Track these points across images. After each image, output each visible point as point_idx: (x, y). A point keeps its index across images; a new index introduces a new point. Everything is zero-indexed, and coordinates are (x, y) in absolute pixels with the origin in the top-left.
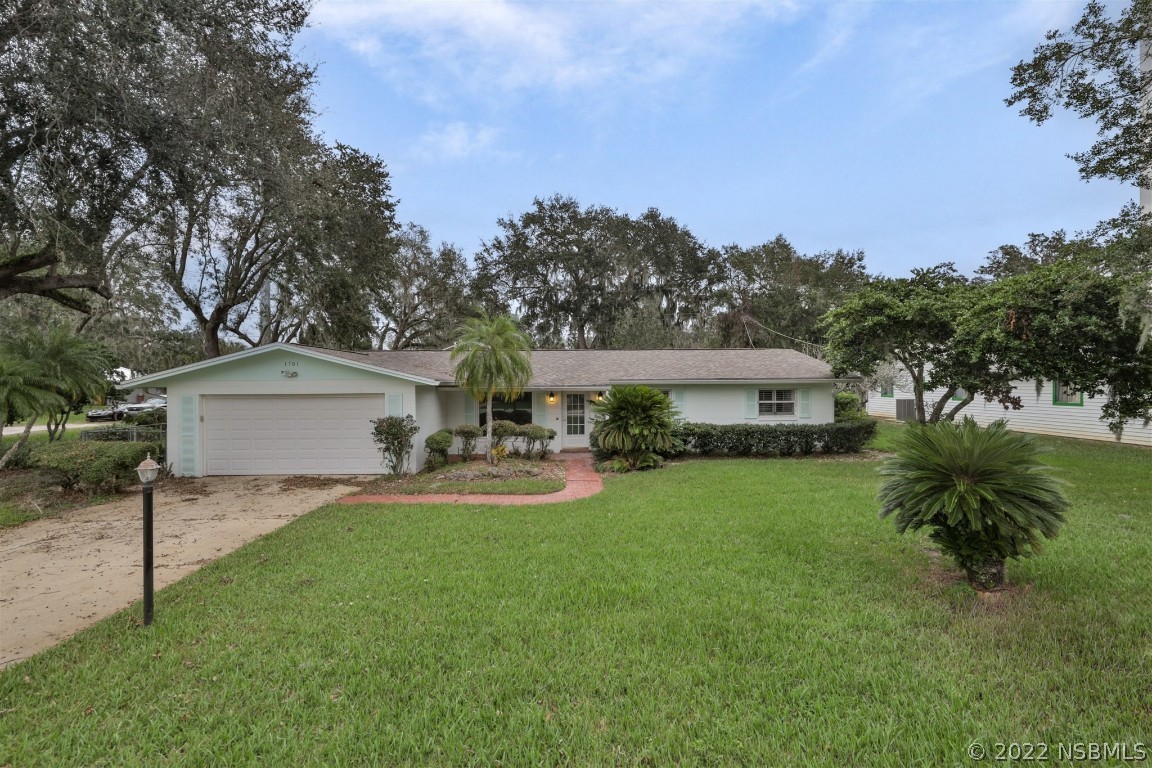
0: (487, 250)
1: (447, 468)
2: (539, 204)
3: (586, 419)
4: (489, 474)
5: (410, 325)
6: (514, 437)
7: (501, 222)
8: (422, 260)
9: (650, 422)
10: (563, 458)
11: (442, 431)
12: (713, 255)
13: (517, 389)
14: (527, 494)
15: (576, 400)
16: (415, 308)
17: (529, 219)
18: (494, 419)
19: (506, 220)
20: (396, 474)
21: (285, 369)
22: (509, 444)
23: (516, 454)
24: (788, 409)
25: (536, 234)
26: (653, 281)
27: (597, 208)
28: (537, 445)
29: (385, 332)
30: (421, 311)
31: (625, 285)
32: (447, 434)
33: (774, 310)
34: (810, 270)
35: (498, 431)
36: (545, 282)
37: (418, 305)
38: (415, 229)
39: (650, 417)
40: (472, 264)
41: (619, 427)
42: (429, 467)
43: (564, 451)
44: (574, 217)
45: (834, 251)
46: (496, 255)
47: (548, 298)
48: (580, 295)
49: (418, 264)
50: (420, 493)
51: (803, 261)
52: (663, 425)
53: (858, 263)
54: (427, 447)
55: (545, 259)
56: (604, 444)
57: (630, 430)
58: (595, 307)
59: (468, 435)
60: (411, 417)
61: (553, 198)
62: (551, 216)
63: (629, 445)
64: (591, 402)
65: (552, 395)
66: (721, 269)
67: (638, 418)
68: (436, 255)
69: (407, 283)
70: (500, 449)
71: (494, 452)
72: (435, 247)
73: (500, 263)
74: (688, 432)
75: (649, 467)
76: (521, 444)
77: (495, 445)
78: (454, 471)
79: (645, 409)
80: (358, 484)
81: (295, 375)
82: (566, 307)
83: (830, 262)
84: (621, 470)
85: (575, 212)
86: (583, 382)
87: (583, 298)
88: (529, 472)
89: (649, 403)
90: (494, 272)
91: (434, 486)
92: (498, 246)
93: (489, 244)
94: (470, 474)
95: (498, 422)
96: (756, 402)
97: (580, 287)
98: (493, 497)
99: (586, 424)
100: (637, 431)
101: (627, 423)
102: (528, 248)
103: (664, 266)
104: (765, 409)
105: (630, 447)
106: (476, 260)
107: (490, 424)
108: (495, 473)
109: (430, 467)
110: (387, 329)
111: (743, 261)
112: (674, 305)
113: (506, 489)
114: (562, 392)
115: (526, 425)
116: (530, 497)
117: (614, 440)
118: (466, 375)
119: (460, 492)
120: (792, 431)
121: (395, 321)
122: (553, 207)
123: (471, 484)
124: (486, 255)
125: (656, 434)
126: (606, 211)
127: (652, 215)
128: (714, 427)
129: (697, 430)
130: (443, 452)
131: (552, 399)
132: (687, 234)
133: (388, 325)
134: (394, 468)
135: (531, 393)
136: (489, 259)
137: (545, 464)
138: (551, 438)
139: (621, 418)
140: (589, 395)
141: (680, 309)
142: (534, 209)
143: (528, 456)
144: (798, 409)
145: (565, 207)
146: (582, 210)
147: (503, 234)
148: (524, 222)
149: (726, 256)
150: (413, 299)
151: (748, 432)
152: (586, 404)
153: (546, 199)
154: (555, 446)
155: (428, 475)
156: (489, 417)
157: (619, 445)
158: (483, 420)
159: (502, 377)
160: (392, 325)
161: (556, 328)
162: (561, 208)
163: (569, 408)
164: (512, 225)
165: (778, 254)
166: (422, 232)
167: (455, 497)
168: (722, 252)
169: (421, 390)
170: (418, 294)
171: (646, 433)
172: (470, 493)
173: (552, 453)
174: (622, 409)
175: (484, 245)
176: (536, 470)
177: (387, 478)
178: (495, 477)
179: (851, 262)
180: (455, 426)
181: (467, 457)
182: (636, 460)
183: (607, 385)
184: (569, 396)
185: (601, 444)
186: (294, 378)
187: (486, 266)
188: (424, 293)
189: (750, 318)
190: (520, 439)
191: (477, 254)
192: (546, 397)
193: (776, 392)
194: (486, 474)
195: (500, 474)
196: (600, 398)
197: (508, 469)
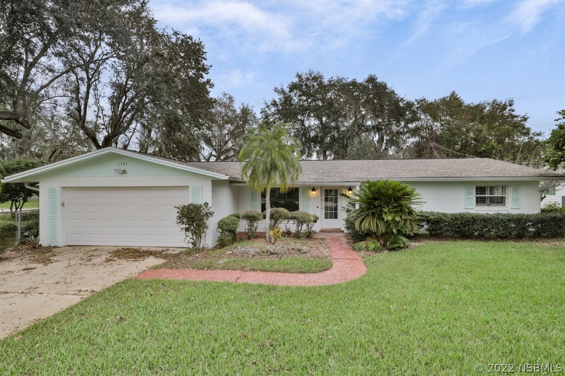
0: (268, 107)
1: (235, 244)
2: (299, 77)
3: (339, 208)
4: (267, 251)
5: (223, 153)
6: (287, 220)
7: (276, 90)
8: (230, 114)
9: (402, 211)
10: (322, 237)
11: (232, 215)
12: (409, 105)
13: (289, 183)
14: (300, 272)
15: (331, 194)
16: (227, 142)
17: (293, 87)
18: (271, 207)
19: (279, 88)
20: (196, 249)
21: (117, 167)
22: (283, 226)
23: (288, 233)
24: (501, 201)
25: (298, 95)
26: (369, 123)
27: (335, 78)
28: (304, 227)
29: (210, 157)
30: (230, 145)
31: (353, 125)
32: (235, 218)
33: (452, 139)
34: (476, 112)
35: (274, 216)
36: (303, 125)
37: (228, 141)
38: (226, 96)
39: (400, 206)
40: (259, 116)
41: (373, 214)
42: (220, 244)
43: (322, 231)
44: (321, 84)
45: (491, 101)
46: (273, 109)
47: (304, 135)
48: (324, 132)
49: (228, 116)
50: (209, 268)
51: (471, 108)
52: (411, 213)
53: (508, 108)
54: (218, 228)
55: (303, 110)
56: (360, 227)
57: (384, 216)
58: (333, 139)
59: (252, 219)
60: (208, 204)
61: (308, 73)
62: (306, 85)
63: (382, 228)
64: (343, 195)
65: (314, 190)
66: (414, 113)
67: (390, 207)
68: (239, 111)
69: (221, 127)
70: (276, 230)
71: (271, 233)
72: (237, 107)
73: (275, 114)
74: (424, 218)
75: (400, 248)
76: (292, 226)
77: (272, 227)
78: (241, 247)
79: (397, 199)
80: (166, 257)
81: (124, 172)
82: (315, 140)
83: (488, 108)
84: (375, 250)
85: (320, 81)
86: (338, 179)
87: (325, 135)
88: (299, 250)
89: (399, 194)
90: (272, 120)
91: (221, 262)
92: (274, 104)
93: (269, 104)
94: (252, 251)
95: (275, 209)
96: (474, 196)
97: (324, 128)
98: (270, 275)
99: (339, 211)
100: (390, 218)
101: (382, 211)
102: (293, 104)
103: (377, 112)
104: (480, 201)
105: (384, 231)
106: (261, 113)
107: (269, 210)
108: (272, 251)
109: (222, 244)
110: (211, 155)
111: (430, 108)
112: (383, 138)
113: (282, 268)
114: (321, 187)
115: (296, 212)
116: (303, 276)
117: (369, 224)
118: (249, 173)
119: (243, 269)
120: (511, 219)
121: (215, 150)
122: (308, 79)
123: (252, 261)
124: (267, 109)
125: (405, 220)
126: (339, 80)
127: (372, 80)
128: (445, 215)
129: (431, 217)
130: (232, 232)
131: (314, 192)
132: (393, 92)
133: (211, 153)
134: (194, 244)
135: (298, 188)
136: (269, 112)
137: (310, 242)
138: (315, 221)
139: (375, 207)
140: (341, 190)
141: (387, 141)
142: (296, 80)
143: (297, 236)
144: (509, 201)
145: (315, 79)
146: (326, 81)
147: (278, 98)
148: (290, 88)
149: (418, 106)
150: (225, 137)
151: (473, 220)
152: (339, 197)
153: (304, 73)
154: (316, 227)
155: (219, 251)
156: (268, 205)
157: (373, 228)
158: (264, 208)
159: (277, 173)
160: (214, 153)
161: (309, 152)
162: (313, 79)
163: (326, 200)
164: (283, 92)
165: (452, 104)
166: (230, 98)
167: (238, 273)
168: (416, 103)
169: (216, 184)
170: (228, 134)
171: (398, 219)
172: (251, 270)
173: (314, 232)
174: (375, 199)
175: (266, 104)
176: (305, 248)
177: (189, 252)
178: (272, 254)
179: (504, 107)
180: (242, 213)
181: (252, 236)
182: (386, 241)
183: (357, 182)
184: (326, 191)
185: (357, 227)
186: (124, 175)
187: (267, 117)
188: (231, 133)
189: (436, 144)
190: (291, 222)
191: (262, 109)
192: (309, 191)
193: (489, 188)
194: (265, 251)
195: (276, 251)
196: (350, 192)
197: (283, 247)
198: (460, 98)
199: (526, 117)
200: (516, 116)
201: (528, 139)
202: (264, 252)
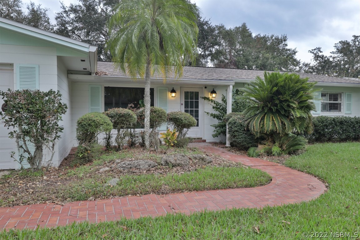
3: (201, 113)
12: (212, 29)
15: (191, 97)
53: (283, 43)
64: (205, 98)
65: (173, 91)
96: (320, 102)
99: (200, 118)
114: (181, 88)
131: (174, 94)
140: (203, 92)
144: (344, 107)
149: (218, 31)
152: (200, 100)
163: (186, 104)
168: (216, 29)
179: (281, 41)
184: (186, 93)
192: (167, 92)
193: (328, 95)
194: (162, 162)
195: (178, 162)
196: (214, 95)
197: (183, 156)
198: (248, 30)
199: (295, 51)
200: (289, 50)
201: (299, 68)
202: (162, 165)
